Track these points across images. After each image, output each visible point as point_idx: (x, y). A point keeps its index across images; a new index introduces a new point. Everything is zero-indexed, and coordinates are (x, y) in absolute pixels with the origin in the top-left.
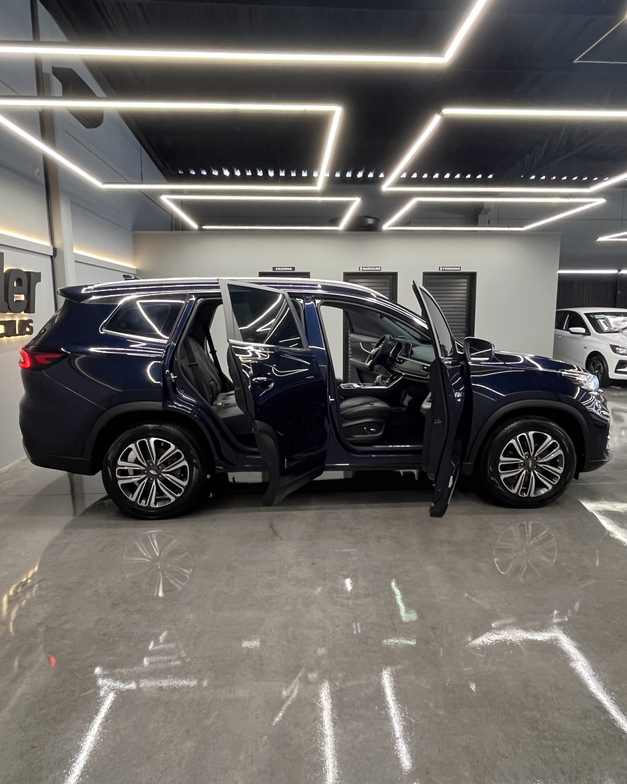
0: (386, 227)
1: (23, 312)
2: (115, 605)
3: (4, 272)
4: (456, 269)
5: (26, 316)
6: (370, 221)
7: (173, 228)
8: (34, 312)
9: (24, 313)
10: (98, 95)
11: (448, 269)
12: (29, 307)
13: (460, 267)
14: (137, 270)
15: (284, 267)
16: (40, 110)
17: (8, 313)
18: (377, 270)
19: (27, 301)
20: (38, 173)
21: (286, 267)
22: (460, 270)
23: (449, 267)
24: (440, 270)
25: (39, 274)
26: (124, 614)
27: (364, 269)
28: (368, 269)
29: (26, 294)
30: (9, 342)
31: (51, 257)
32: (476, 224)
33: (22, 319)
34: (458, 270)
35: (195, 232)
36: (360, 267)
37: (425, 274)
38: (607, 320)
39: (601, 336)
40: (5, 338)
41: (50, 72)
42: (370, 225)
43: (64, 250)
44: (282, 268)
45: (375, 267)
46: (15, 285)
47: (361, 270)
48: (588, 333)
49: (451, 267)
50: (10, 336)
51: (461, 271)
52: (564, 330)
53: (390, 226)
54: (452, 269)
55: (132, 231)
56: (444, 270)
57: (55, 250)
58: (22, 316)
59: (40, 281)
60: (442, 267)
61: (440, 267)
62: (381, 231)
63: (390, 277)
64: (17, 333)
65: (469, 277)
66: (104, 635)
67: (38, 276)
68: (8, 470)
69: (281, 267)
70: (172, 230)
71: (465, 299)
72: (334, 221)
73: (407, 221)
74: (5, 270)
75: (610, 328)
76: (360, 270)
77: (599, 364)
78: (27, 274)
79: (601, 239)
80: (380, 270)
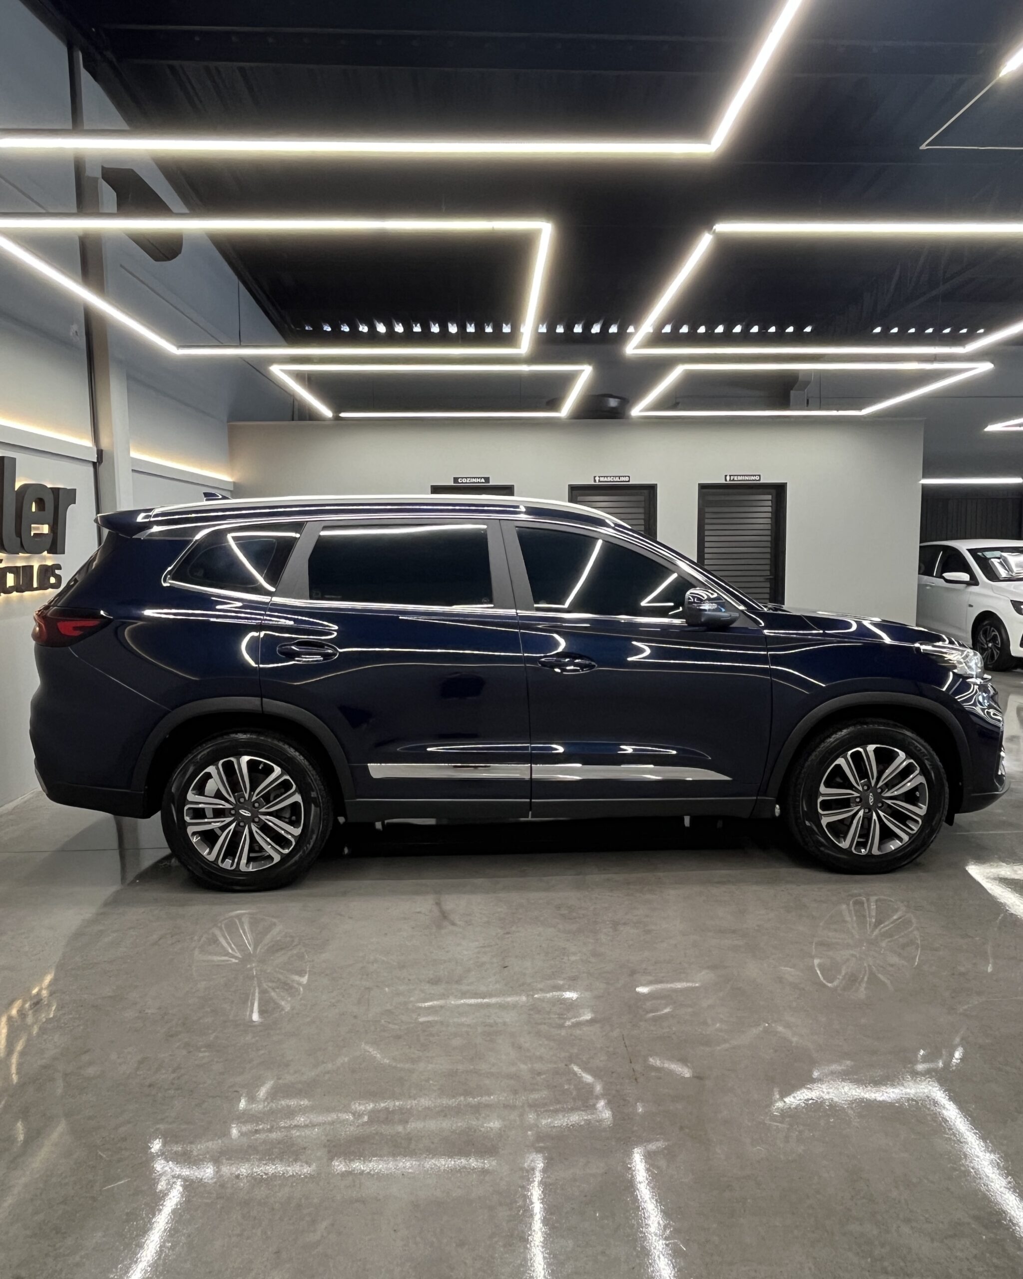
0: (637, 411)
1: (46, 552)
2: (172, 1036)
3: (16, 489)
4: (753, 478)
5: (49, 558)
6: (613, 403)
7: (296, 417)
8: (64, 553)
9: (48, 553)
10: (174, 209)
11: (740, 478)
12: (55, 544)
13: (759, 476)
14: (234, 483)
15: (472, 478)
16: (81, 234)
17: (21, 554)
18: (623, 481)
19: (52, 534)
20: (76, 332)
21: (474, 478)
22: (759, 480)
23: (740, 476)
24: (726, 480)
25: (73, 492)
26: (184, 1052)
27: (602, 479)
28: (609, 479)
29: (51, 524)
30: (21, 600)
31: (94, 464)
32: (785, 405)
33: (44, 563)
34: (755, 480)
35: (326, 423)
36: (595, 477)
37: (702, 487)
38: (1005, 560)
39: (995, 586)
40: (15, 594)
41: (98, 174)
42: (613, 408)
43: (115, 454)
44: (469, 479)
45: (619, 477)
46: (34, 509)
47: (597, 481)
48: (974, 581)
49: (745, 475)
50: (23, 591)
51: (762, 481)
52: (935, 577)
53: (642, 411)
54: (747, 478)
55: (228, 421)
56: (733, 480)
57: (100, 453)
58: (45, 558)
59: (75, 503)
60: (730, 476)
61: (726, 476)
62: (628, 417)
63: (646, 492)
64: (35, 585)
65: (773, 491)
66: (150, 1086)
67: (70, 496)
68: (14, 809)
69: (466, 478)
70: (293, 420)
71: (769, 527)
72: (553, 403)
73: (672, 401)
74: (17, 485)
75: (1010, 573)
76: (595, 481)
77: (994, 633)
78: (53, 492)
79: (992, 428)
80: (629, 481)
